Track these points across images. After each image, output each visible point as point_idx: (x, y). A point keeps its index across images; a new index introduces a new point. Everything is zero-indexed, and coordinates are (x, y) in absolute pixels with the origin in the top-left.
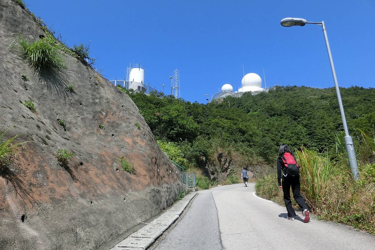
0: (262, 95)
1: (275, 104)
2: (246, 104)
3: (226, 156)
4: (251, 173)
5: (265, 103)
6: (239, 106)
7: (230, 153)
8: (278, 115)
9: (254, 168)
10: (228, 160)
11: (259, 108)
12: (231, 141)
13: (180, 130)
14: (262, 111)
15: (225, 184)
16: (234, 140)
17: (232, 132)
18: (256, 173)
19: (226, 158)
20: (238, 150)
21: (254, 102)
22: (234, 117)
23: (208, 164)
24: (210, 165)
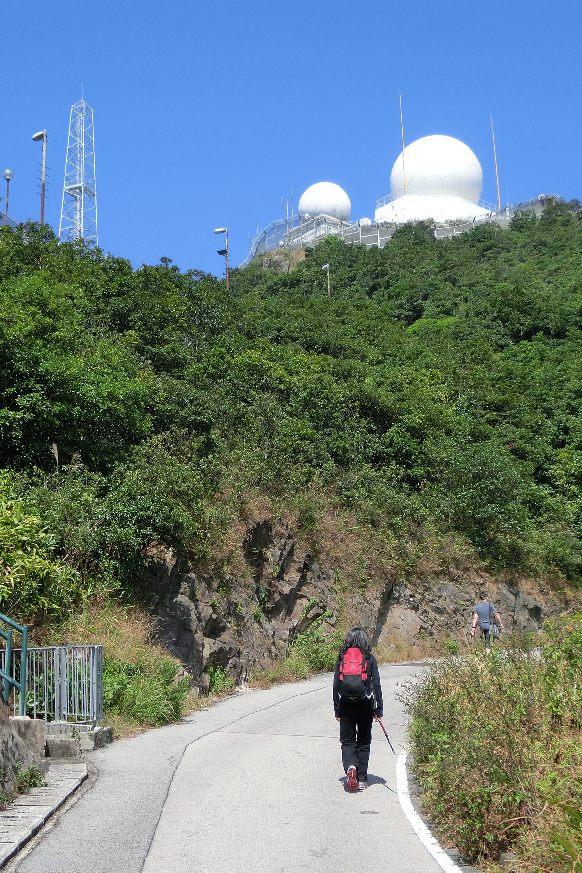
0: (479, 241)
1: (536, 281)
2: (405, 279)
3: (290, 537)
4: (411, 615)
5: (493, 274)
6: (374, 288)
7: (311, 520)
8: (546, 332)
9: (427, 589)
10: (300, 555)
11: (466, 300)
12: (318, 456)
13: (46, 406)
14: (478, 314)
15: (276, 681)
16: (335, 455)
17: (329, 417)
18: (432, 614)
19: (288, 548)
20: (348, 504)
21: (443, 268)
22: (346, 341)
23: (189, 580)
24: (201, 588)
